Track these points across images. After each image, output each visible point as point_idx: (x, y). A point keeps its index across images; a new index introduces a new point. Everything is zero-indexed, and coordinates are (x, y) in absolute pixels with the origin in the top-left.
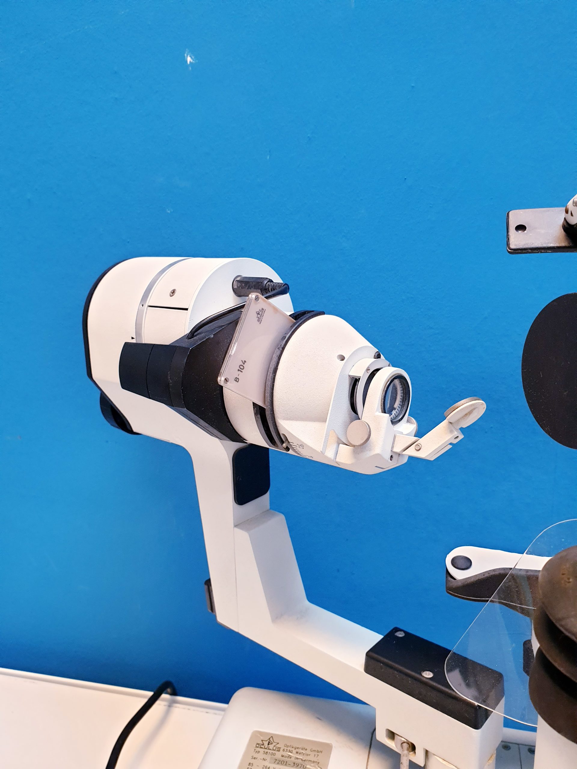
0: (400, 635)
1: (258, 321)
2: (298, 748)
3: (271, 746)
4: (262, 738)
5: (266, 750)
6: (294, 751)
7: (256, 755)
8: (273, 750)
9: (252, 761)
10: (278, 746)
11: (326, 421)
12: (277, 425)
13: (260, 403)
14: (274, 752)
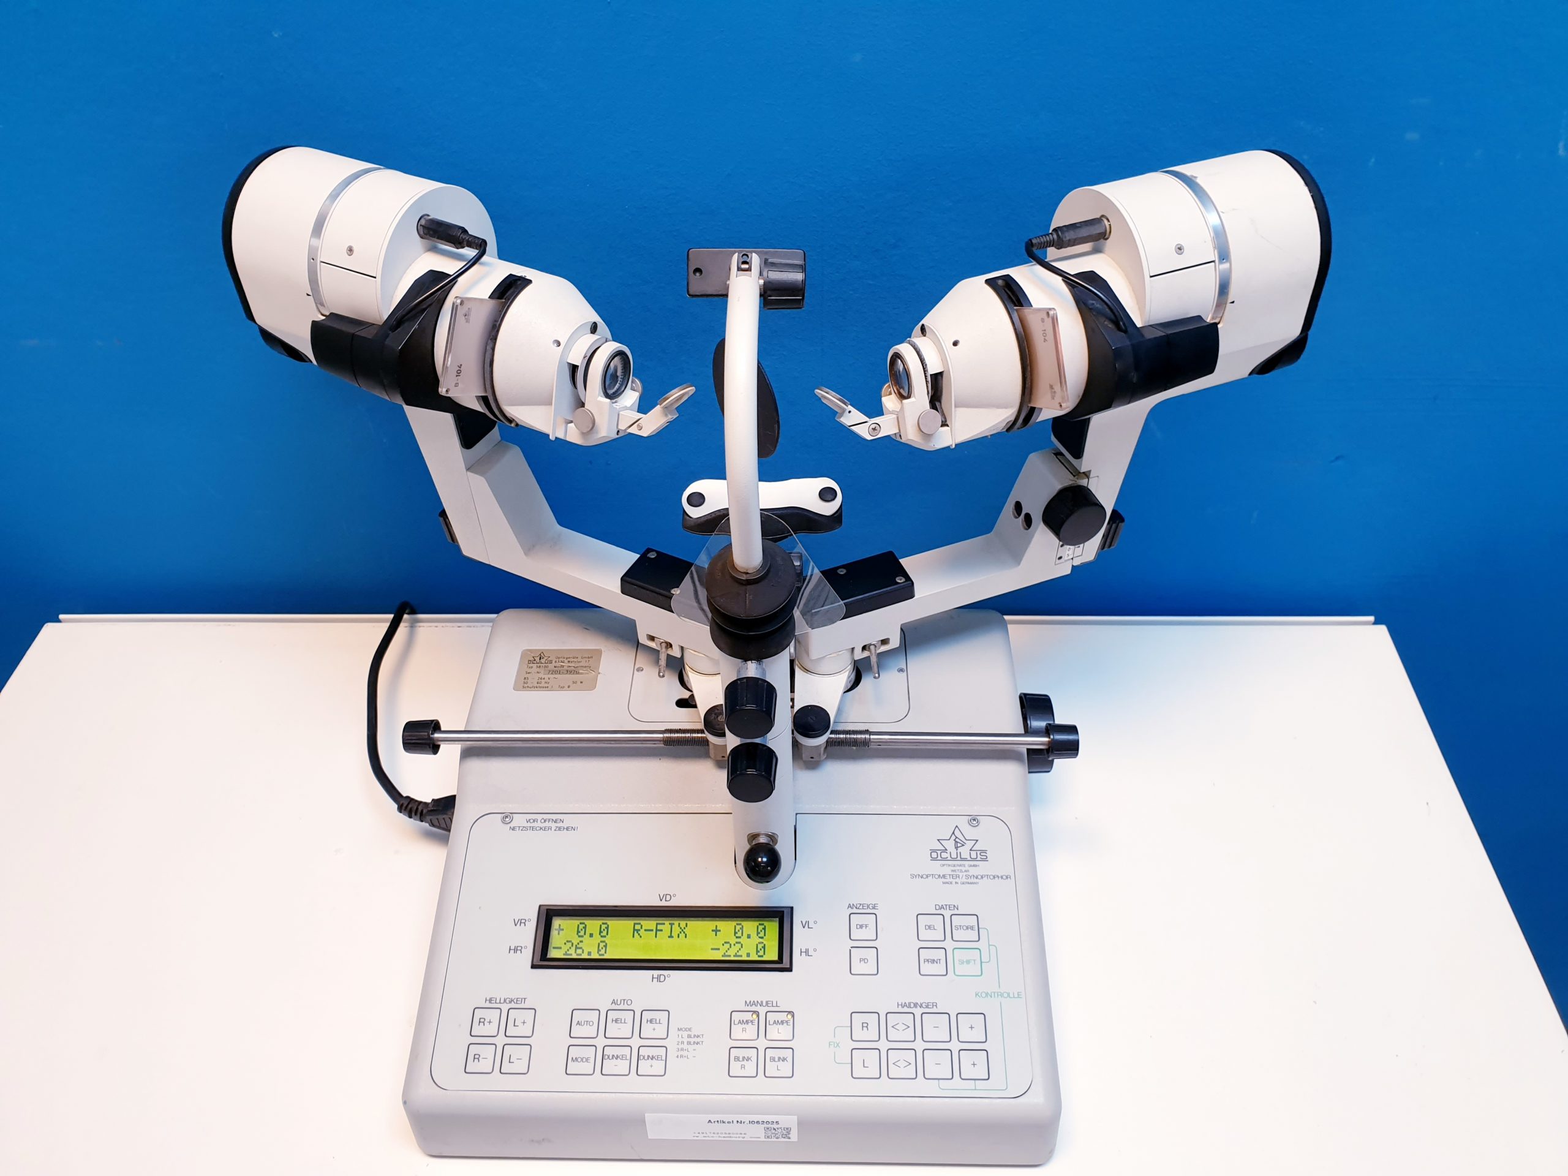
0: (652, 555)
1: (467, 322)
2: (569, 658)
3: (543, 661)
4: (533, 655)
5: (539, 665)
6: (566, 661)
7: (529, 670)
8: (545, 663)
9: (527, 676)
10: (550, 659)
11: (551, 404)
12: (505, 412)
13: (483, 394)
14: (547, 665)
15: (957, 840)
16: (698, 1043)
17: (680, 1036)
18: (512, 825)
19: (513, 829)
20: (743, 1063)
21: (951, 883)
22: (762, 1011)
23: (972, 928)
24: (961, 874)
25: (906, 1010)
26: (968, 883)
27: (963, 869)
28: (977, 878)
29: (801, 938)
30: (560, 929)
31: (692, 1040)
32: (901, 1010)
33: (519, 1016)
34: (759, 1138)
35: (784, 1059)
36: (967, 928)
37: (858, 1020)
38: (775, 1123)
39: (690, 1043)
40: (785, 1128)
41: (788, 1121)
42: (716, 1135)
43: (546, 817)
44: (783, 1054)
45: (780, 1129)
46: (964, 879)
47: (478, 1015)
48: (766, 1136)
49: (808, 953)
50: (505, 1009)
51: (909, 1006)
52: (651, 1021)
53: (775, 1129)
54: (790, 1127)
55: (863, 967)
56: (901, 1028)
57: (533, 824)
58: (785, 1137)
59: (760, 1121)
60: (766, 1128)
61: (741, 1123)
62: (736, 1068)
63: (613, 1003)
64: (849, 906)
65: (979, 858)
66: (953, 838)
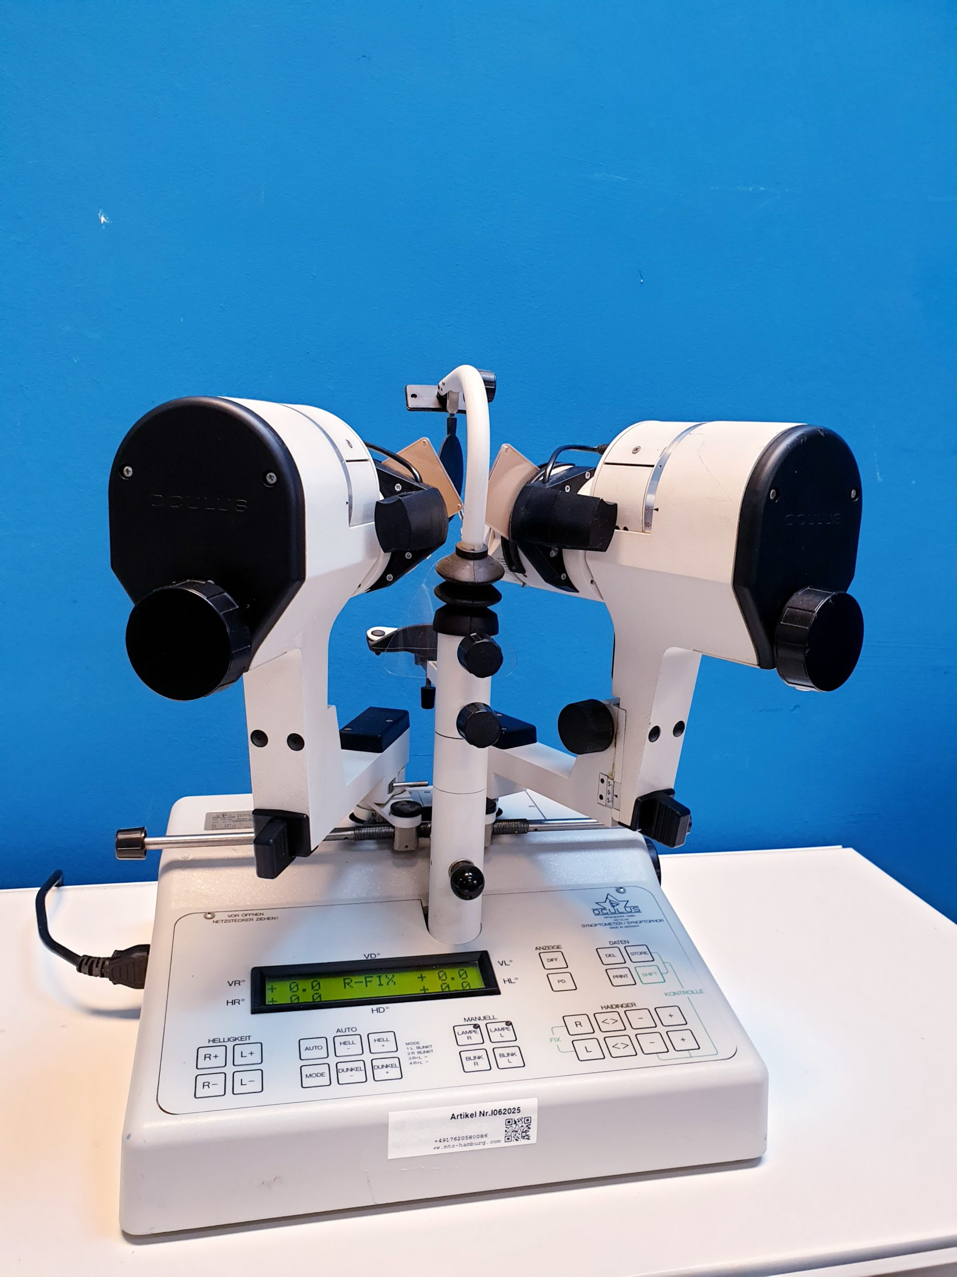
3: (226, 817)
4: (216, 814)
7: (216, 822)
9: (214, 824)
10: (232, 816)
14: (230, 818)
15: (611, 902)
16: (428, 1052)
17: (410, 1049)
18: (215, 919)
19: (216, 921)
20: (475, 1061)
21: (617, 927)
22: (482, 1024)
23: (645, 953)
24: (623, 922)
25: (609, 1010)
26: (631, 926)
27: (624, 918)
28: (636, 922)
29: (500, 974)
30: (272, 989)
31: (422, 1050)
32: (605, 1010)
33: (246, 1049)
34: (499, 1141)
35: (513, 1055)
36: (641, 953)
37: (570, 1021)
38: (516, 1111)
39: (420, 1053)
40: (526, 1119)
41: (529, 1106)
42: (457, 1142)
43: (246, 912)
44: (510, 1050)
45: (521, 1122)
46: (626, 925)
47: (202, 1052)
48: (506, 1138)
49: (509, 981)
50: (230, 1045)
51: (612, 1007)
52: (379, 1040)
53: (515, 1122)
54: (531, 1117)
55: (561, 986)
56: (610, 1022)
57: (235, 918)
58: (524, 1137)
59: (503, 1109)
60: (507, 1121)
61: (483, 1115)
62: (469, 1065)
63: (338, 1031)
64: (537, 948)
65: (633, 911)
66: (608, 901)
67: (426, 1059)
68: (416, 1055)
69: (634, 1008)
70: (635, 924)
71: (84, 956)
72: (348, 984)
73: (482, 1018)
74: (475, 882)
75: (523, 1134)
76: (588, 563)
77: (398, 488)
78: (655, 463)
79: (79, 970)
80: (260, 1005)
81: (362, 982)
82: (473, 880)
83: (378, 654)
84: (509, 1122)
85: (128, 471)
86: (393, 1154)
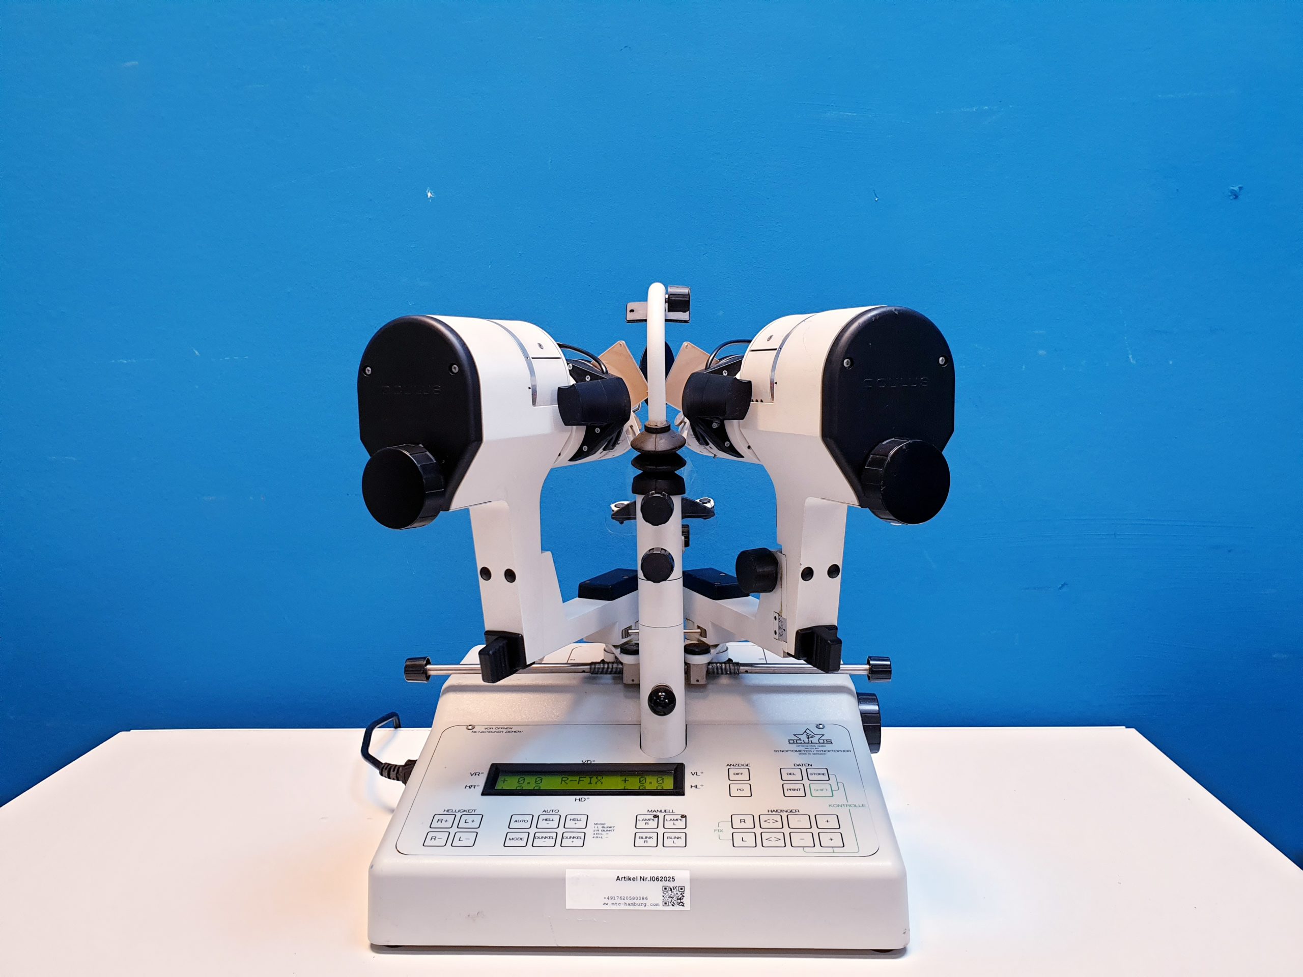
15: (808, 735)
16: (610, 831)
17: (596, 827)
18: (474, 730)
19: (475, 732)
20: (646, 840)
21: (805, 754)
22: (661, 815)
23: (823, 774)
24: (812, 750)
25: (774, 813)
26: (819, 754)
27: (814, 748)
28: (825, 751)
29: (689, 780)
30: (504, 781)
31: (605, 829)
32: (770, 813)
33: (469, 818)
34: (657, 905)
35: (678, 838)
36: (820, 774)
37: (736, 820)
38: (671, 880)
39: (604, 831)
40: (680, 888)
41: (682, 877)
42: (622, 901)
43: (498, 727)
44: (677, 835)
45: (675, 890)
46: (815, 752)
47: (437, 818)
48: (664, 902)
49: (696, 787)
50: (459, 815)
51: (777, 811)
52: (573, 820)
53: (671, 890)
54: (684, 887)
55: (740, 793)
56: (772, 821)
57: (490, 730)
58: (679, 903)
59: (660, 877)
60: (664, 887)
61: (643, 880)
62: (639, 842)
63: (544, 811)
64: (728, 765)
65: (825, 742)
66: (805, 734)
67: (607, 836)
68: (600, 832)
69: (797, 813)
70: (823, 753)
71: (386, 764)
72: (564, 781)
73: (663, 811)
74: (667, 700)
75: (678, 900)
76: (742, 432)
77: (588, 378)
78: (777, 347)
79: (381, 774)
80: (490, 789)
81: (576, 780)
82: (665, 699)
83: (622, 523)
84: (666, 889)
85: (369, 370)
86: (570, 905)
